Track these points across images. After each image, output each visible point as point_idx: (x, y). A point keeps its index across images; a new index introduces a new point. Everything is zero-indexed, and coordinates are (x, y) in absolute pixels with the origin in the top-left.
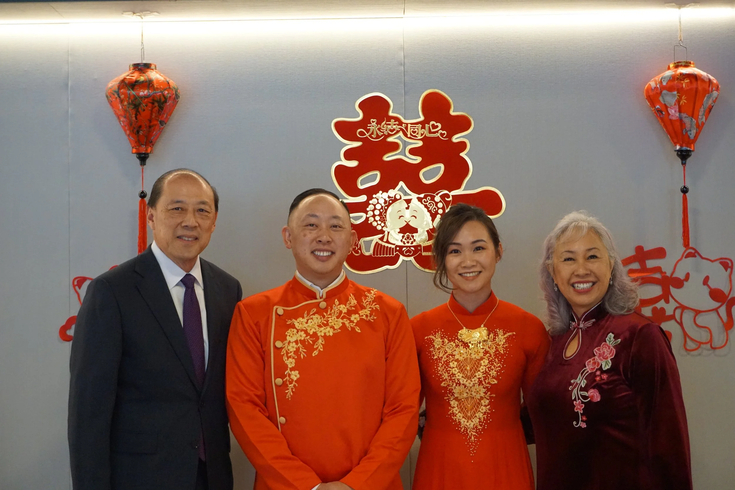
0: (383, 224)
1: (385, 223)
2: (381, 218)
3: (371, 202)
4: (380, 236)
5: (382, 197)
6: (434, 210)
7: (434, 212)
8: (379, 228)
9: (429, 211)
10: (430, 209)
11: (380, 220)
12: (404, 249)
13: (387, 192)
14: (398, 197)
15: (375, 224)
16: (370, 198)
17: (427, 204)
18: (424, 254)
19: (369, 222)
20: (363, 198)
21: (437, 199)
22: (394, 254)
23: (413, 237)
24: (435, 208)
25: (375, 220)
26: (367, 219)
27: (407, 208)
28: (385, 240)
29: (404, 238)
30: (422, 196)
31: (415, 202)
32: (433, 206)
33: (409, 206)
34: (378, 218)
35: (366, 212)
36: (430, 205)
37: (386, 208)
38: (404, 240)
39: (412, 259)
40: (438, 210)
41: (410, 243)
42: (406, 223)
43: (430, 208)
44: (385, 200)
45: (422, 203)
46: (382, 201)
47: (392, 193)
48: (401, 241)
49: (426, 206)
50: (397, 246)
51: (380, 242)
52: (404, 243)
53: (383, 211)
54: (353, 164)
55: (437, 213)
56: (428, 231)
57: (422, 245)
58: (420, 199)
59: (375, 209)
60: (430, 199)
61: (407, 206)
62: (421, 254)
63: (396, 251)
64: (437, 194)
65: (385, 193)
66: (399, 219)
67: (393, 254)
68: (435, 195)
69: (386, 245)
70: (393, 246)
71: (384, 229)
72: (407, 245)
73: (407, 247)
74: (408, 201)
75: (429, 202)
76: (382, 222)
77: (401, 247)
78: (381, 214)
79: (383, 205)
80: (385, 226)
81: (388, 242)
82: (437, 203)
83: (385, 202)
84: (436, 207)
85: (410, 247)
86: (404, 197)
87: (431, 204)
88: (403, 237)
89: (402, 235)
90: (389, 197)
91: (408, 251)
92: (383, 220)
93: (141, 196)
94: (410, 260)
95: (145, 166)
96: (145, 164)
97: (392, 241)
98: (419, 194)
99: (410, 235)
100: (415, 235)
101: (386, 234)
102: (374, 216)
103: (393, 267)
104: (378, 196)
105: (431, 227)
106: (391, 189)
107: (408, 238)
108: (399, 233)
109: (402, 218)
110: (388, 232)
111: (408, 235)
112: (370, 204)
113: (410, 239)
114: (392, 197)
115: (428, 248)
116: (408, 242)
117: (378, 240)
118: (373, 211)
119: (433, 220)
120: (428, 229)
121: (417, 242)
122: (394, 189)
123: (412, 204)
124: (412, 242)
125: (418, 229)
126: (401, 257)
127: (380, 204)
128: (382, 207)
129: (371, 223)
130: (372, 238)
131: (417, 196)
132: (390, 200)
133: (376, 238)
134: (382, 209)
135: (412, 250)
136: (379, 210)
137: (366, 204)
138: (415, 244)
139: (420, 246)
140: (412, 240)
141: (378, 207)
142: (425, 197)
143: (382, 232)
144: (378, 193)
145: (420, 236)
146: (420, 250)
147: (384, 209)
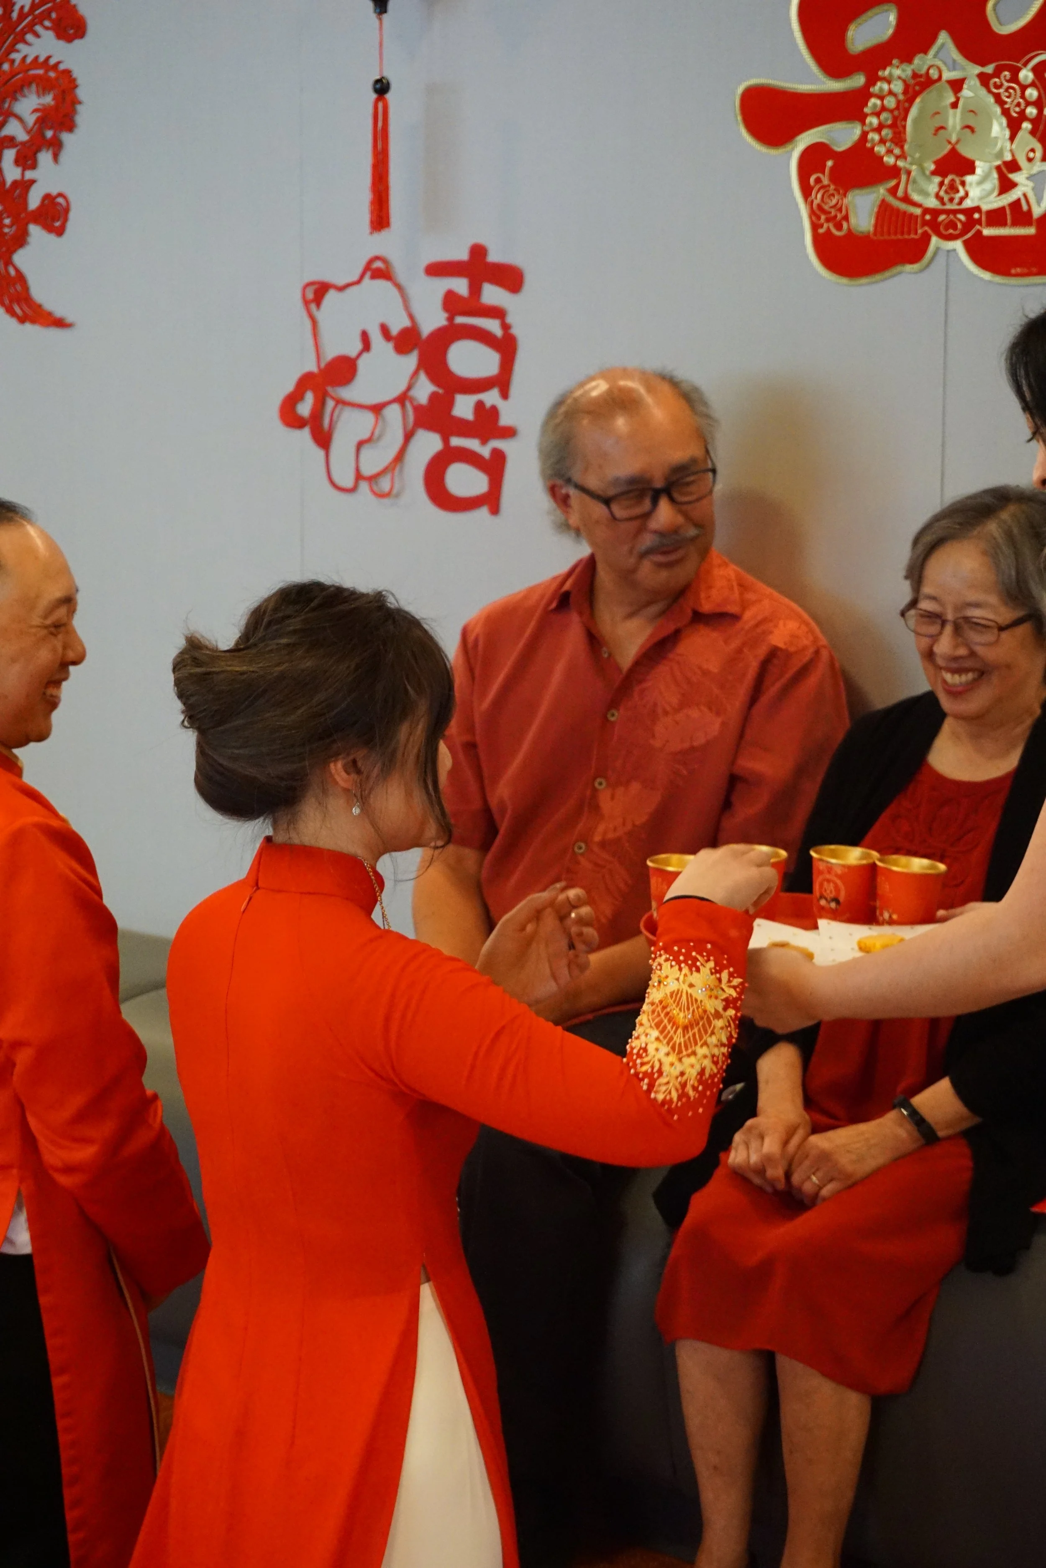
0: (897, 151)
1: (902, 147)
2: (894, 133)
3: (875, 89)
4: (893, 183)
6: (1017, 109)
8: (889, 160)
9: (1006, 112)
10: (1007, 106)
11: (892, 140)
12: (942, 217)
14: (934, 74)
15: (880, 150)
16: (872, 79)
17: (1001, 91)
18: (987, 232)
19: (869, 145)
21: (1026, 75)
22: (920, 231)
23: (963, 184)
24: (1018, 105)
25: (882, 141)
26: (864, 135)
27: (955, 105)
28: (900, 193)
29: (944, 188)
30: (989, 69)
32: (1015, 98)
33: (958, 99)
35: (861, 118)
36: (1007, 94)
37: (907, 105)
38: (942, 193)
39: (958, 245)
40: (1026, 107)
41: (956, 200)
42: (949, 147)
43: (1006, 103)
44: (904, 81)
45: (990, 91)
46: (898, 87)
47: (921, 63)
48: (937, 196)
50: (926, 211)
51: (890, 199)
52: (943, 204)
53: (900, 113)
55: (1023, 116)
56: (998, 168)
58: (984, 79)
59: (883, 109)
60: (1008, 77)
61: (952, 99)
62: (979, 232)
63: (925, 223)
64: (1025, 65)
65: (905, 66)
66: (935, 134)
67: (916, 233)
68: (1019, 65)
69: (903, 206)
70: (918, 211)
71: (900, 163)
72: (949, 206)
73: (948, 212)
74: (957, 85)
75: (1006, 84)
76: (896, 144)
77: (935, 213)
78: (893, 126)
81: (906, 199)
82: (1024, 88)
83: (905, 92)
84: (1021, 100)
85: (955, 212)
86: (947, 75)
87: (1011, 91)
88: (941, 184)
89: (937, 179)
91: (952, 225)
92: (899, 139)
93: (376, 91)
94: (954, 250)
95: (385, 16)
96: (385, 11)
97: (916, 197)
98: (983, 65)
99: (958, 180)
100: (969, 179)
101: (904, 177)
102: (879, 129)
103: (916, 267)
104: (890, 74)
105: (1008, 157)
106: (919, 53)
107: (953, 188)
108: (934, 173)
109: (942, 132)
110: (909, 173)
111: (953, 180)
112: (871, 95)
113: (958, 191)
114: (921, 76)
115: (996, 217)
116: (951, 200)
117: (887, 194)
118: (878, 114)
119: (1012, 138)
120: (999, 163)
121: (972, 200)
122: (925, 51)
123: (966, 92)
124: (962, 200)
125: (977, 163)
126: (934, 240)
127: (895, 95)
128: (898, 102)
129: (873, 148)
130: (874, 189)
131: (978, 69)
132: (917, 84)
133: (881, 191)
134: (897, 108)
135: (960, 220)
136: (891, 111)
137: (863, 94)
138: (968, 204)
139: (978, 209)
140: (962, 193)
141: (890, 102)
142: (997, 73)
143: (895, 172)
144: (890, 64)
145: (980, 183)
146: (979, 221)
147: (902, 110)
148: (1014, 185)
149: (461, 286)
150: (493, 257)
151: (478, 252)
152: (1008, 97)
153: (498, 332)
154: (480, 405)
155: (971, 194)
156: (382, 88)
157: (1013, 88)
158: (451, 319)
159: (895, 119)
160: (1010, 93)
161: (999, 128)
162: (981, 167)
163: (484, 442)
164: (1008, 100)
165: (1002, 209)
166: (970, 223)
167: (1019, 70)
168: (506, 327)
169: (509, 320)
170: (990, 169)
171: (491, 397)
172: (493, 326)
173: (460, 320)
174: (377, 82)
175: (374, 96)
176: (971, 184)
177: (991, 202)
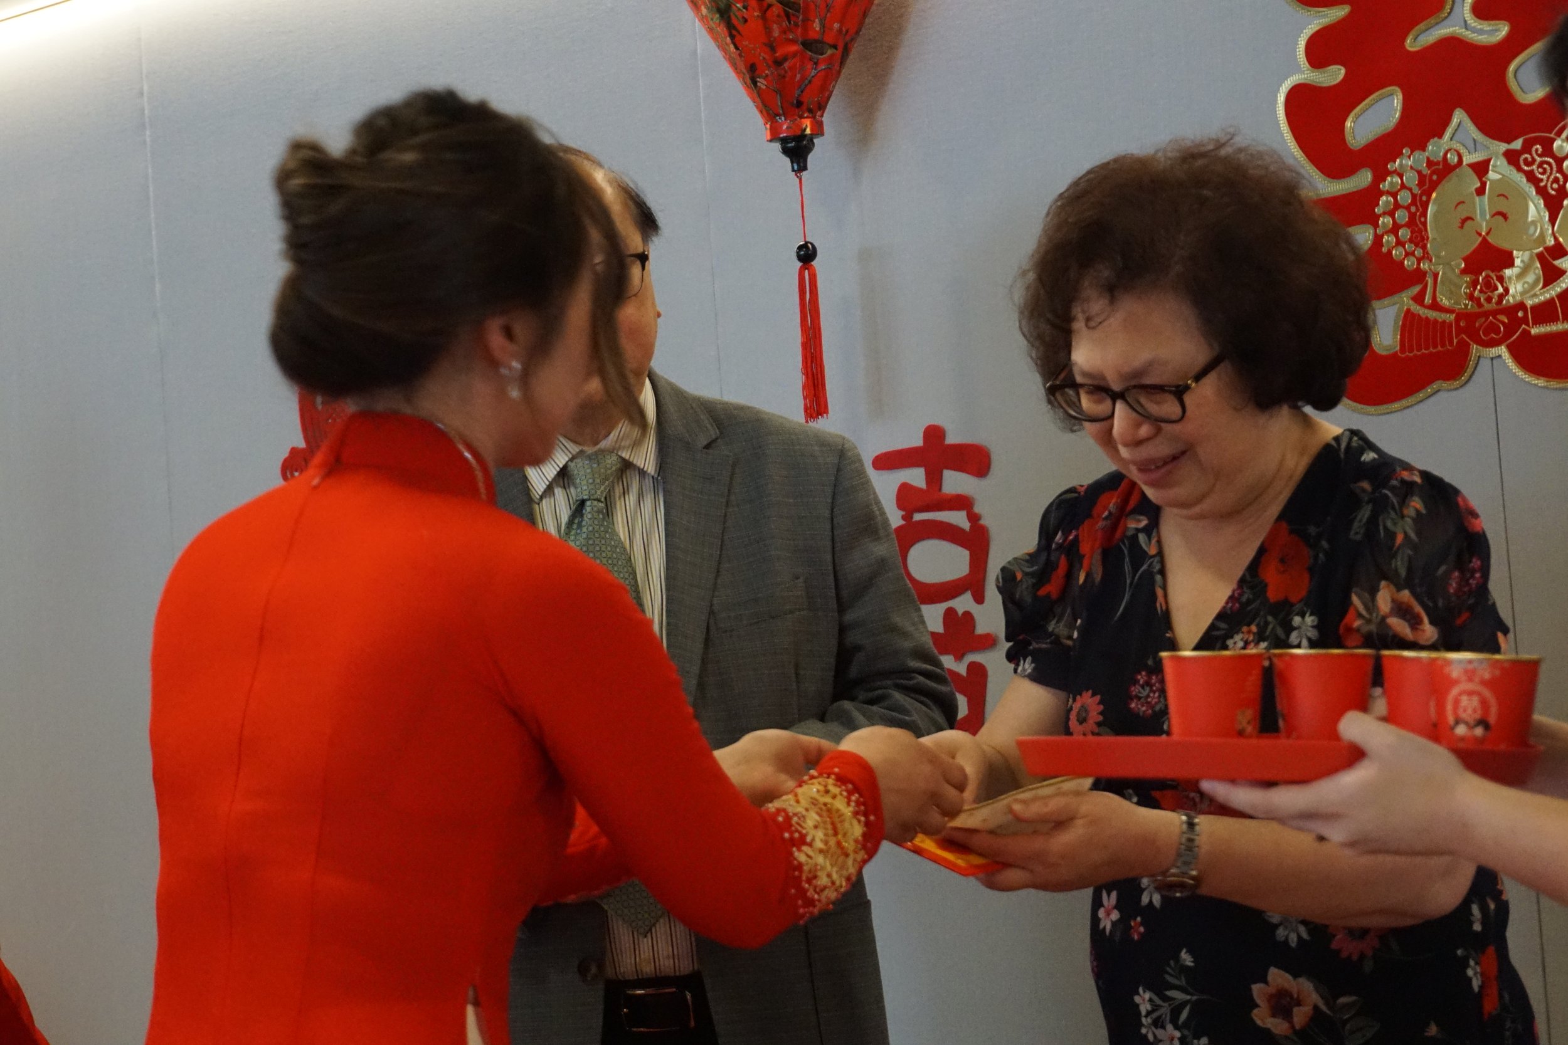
0: (1419, 252)
1: (1424, 247)
2: (1413, 232)
3: (1385, 186)
4: (1416, 289)
5: (1409, 163)
6: (1555, 186)
7: (1553, 193)
8: (1410, 264)
9: (1542, 191)
10: (1542, 184)
11: (1411, 241)
12: (1479, 322)
13: (1423, 148)
14: (1452, 158)
15: (1398, 253)
16: (1380, 176)
17: (1534, 167)
18: (1535, 331)
19: (1384, 250)
20: (1363, 178)
21: (1561, 146)
22: (1455, 341)
23: (1501, 279)
24: (1556, 180)
25: (1400, 243)
26: (1378, 239)
27: (1480, 191)
28: (1428, 300)
29: (1478, 287)
30: (1517, 144)
31: (1500, 171)
32: (1551, 174)
33: (1484, 184)
34: (1405, 233)
35: (1373, 221)
36: (1541, 170)
37: (1424, 198)
38: (1476, 294)
39: (1503, 350)
41: (1494, 299)
42: (1480, 239)
43: (1542, 180)
44: (1419, 172)
45: (1519, 169)
46: (1411, 179)
47: (1436, 148)
48: (1471, 297)
49: (1531, 178)
50: (1460, 316)
51: (1416, 308)
52: (1479, 305)
53: (1417, 210)
54: (1334, 75)
56: (1540, 256)
57: (1529, 303)
58: (1512, 158)
59: (1397, 206)
60: (1540, 151)
61: (1477, 185)
62: (1525, 333)
63: (1459, 330)
64: (1559, 134)
65: (1417, 154)
66: (1462, 227)
67: (1451, 343)
68: (1552, 135)
69: (1432, 314)
70: (1451, 318)
71: (1424, 266)
72: (1487, 307)
73: (1486, 314)
74: (1481, 169)
75: (1538, 159)
76: (1417, 245)
77: (1471, 317)
78: (1411, 224)
79: (1416, 191)
80: (1426, 256)
81: (1435, 306)
82: (1560, 161)
83: (1421, 183)
84: (1558, 175)
85: (1495, 313)
86: (1467, 159)
87: (1545, 166)
88: (1474, 283)
89: (1471, 277)
90: (1430, 163)
91: (1492, 328)
92: (1419, 238)
93: (800, 258)
94: (1500, 356)
95: (804, 174)
96: (805, 168)
97: (1445, 302)
98: (1509, 142)
99: (1493, 275)
100: (1508, 272)
101: (1430, 281)
102: (1395, 229)
103: (1457, 383)
104: (1401, 165)
105: (1551, 242)
106: (1433, 137)
107: (1489, 286)
108: (1464, 272)
109: (1469, 223)
110: (1436, 276)
111: (1488, 276)
112: (1381, 193)
113: (1497, 289)
114: (1438, 163)
115: (1545, 313)
116: (1489, 300)
117: (1411, 302)
118: (1391, 214)
119: (1553, 221)
120: (1541, 249)
121: (1514, 297)
122: (1440, 136)
123: (1492, 175)
124: (1501, 297)
125: (1515, 252)
126: (1475, 347)
127: (1410, 190)
128: (1414, 196)
129: (1390, 252)
130: (1395, 298)
131: (1503, 147)
132: (1433, 173)
133: (1405, 299)
134: (1414, 203)
135: (1503, 323)
136: (1408, 208)
137: (1372, 193)
138: (1510, 300)
139: (1521, 306)
140: (1501, 290)
141: (1404, 197)
142: (1526, 148)
143: (1418, 276)
144: (1400, 154)
145: (1520, 276)
146: (1525, 320)
147: (1420, 203)
148: (1561, 273)
149: (916, 477)
150: (951, 439)
151: (934, 434)
152: (1543, 173)
153: (966, 525)
154: (950, 613)
155: (1512, 291)
156: (807, 254)
157: (1549, 164)
158: (907, 517)
159: (1412, 216)
160: (1545, 169)
161: (1536, 209)
162: (1520, 258)
163: (959, 657)
164: (1544, 177)
165: (1551, 302)
166: (1515, 322)
167: (1553, 141)
168: (974, 518)
169: (977, 509)
170: (1531, 258)
171: (963, 603)
172: (958, 519)
173: (918, 517)
174: (800, 248)
175: (799, 264)
176: (1510, 278)
177: (1535, 295)
